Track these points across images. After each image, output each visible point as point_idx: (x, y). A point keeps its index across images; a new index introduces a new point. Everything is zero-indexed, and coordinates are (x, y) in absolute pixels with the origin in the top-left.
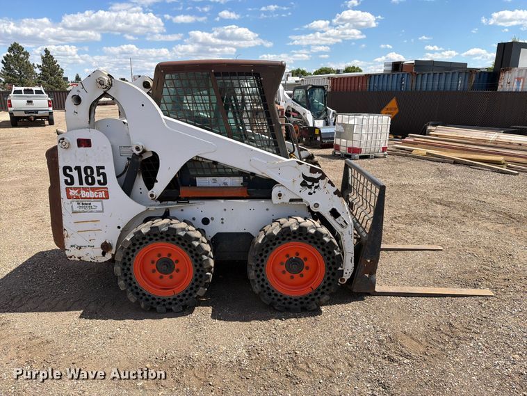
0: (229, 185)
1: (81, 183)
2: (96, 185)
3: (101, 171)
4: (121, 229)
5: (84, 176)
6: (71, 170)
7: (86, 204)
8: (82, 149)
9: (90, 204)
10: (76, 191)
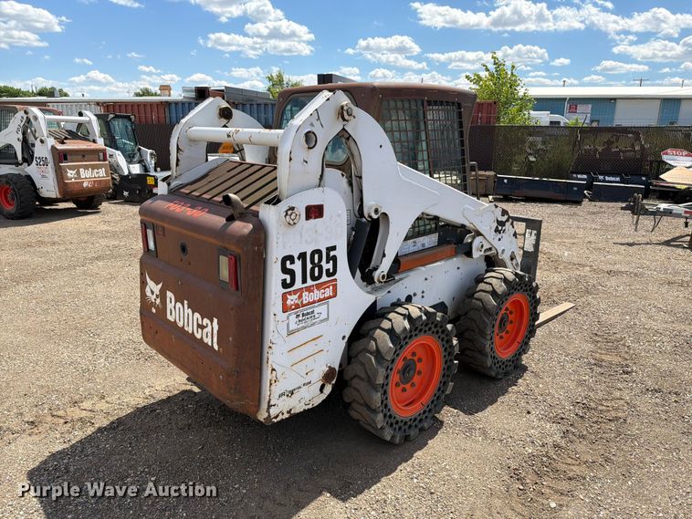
0: (427, 246)
1: (304, 281)
2: (324, 278)
3: (332, 253)
4: (346, 339)
5: (309, 266)
6: (292, 262)
7: (308, 314)
8: (312, 221)
9: (313, 312)
10: (296, 296)
